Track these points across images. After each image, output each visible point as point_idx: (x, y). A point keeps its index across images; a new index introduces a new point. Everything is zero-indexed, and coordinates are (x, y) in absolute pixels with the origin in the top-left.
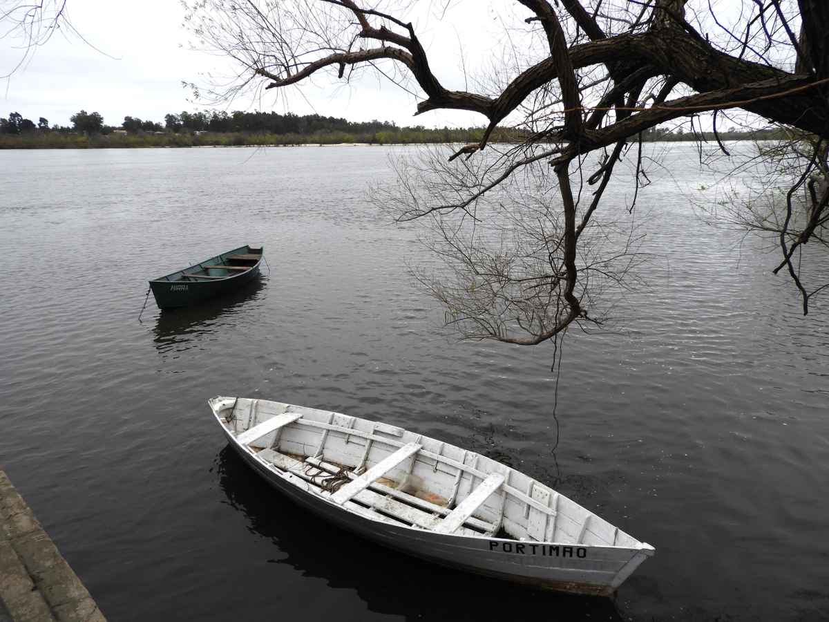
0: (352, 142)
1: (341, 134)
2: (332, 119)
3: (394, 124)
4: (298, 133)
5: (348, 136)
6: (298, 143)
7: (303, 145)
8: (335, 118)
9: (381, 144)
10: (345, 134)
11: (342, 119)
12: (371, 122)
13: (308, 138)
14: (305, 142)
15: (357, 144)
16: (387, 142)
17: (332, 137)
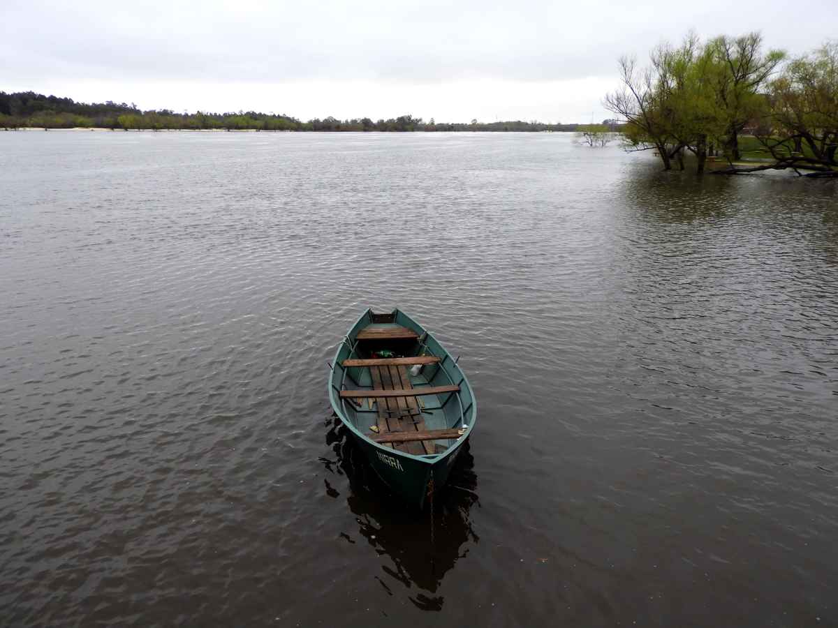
0: (87, 127)
1: (71, 117)
2: (52, 99)
3: (135, 106)
4: (10, 114)
5: (81, 119)
6: (14, 126)
7: (20, 129)
8: (58, 97)
9: (126, 129)
10: (77, 116)
11: (66, 99)
12: (105, 103)
13: (28, 121)
14: (24, 125)
15: (94, 129)
16: (133, 127)
17: (59, 120)
